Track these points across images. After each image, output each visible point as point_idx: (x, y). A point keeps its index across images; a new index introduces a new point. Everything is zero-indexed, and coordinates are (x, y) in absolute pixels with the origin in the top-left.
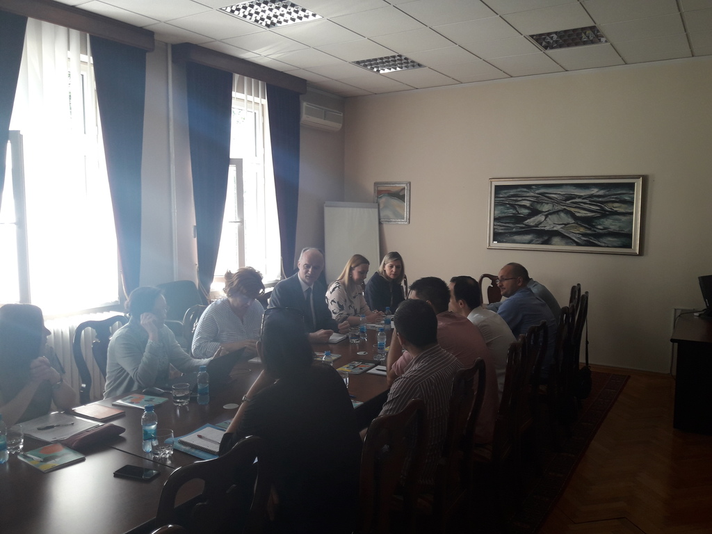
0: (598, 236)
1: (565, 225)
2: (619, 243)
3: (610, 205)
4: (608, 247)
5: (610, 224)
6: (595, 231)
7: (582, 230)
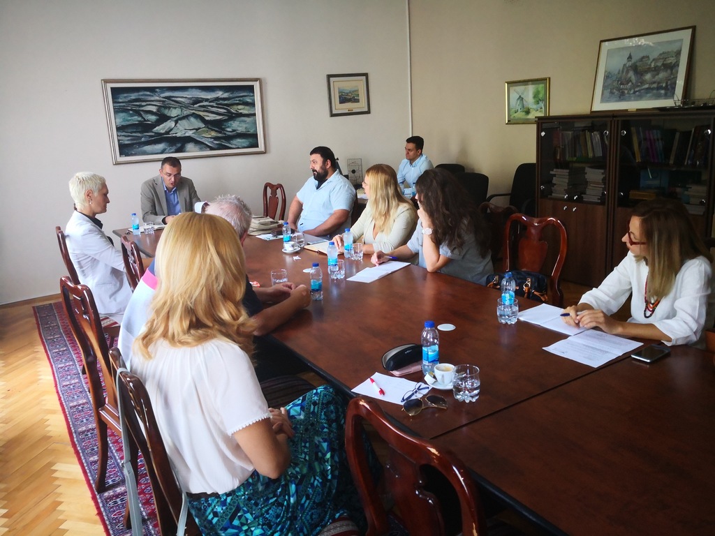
0: (229, 138)
1: (197, 129)
2: (248, 143)
3: (235, 107)
4: (238, 148)
5: (237, 126)
6: (225, 134)
7: (214, 134)
